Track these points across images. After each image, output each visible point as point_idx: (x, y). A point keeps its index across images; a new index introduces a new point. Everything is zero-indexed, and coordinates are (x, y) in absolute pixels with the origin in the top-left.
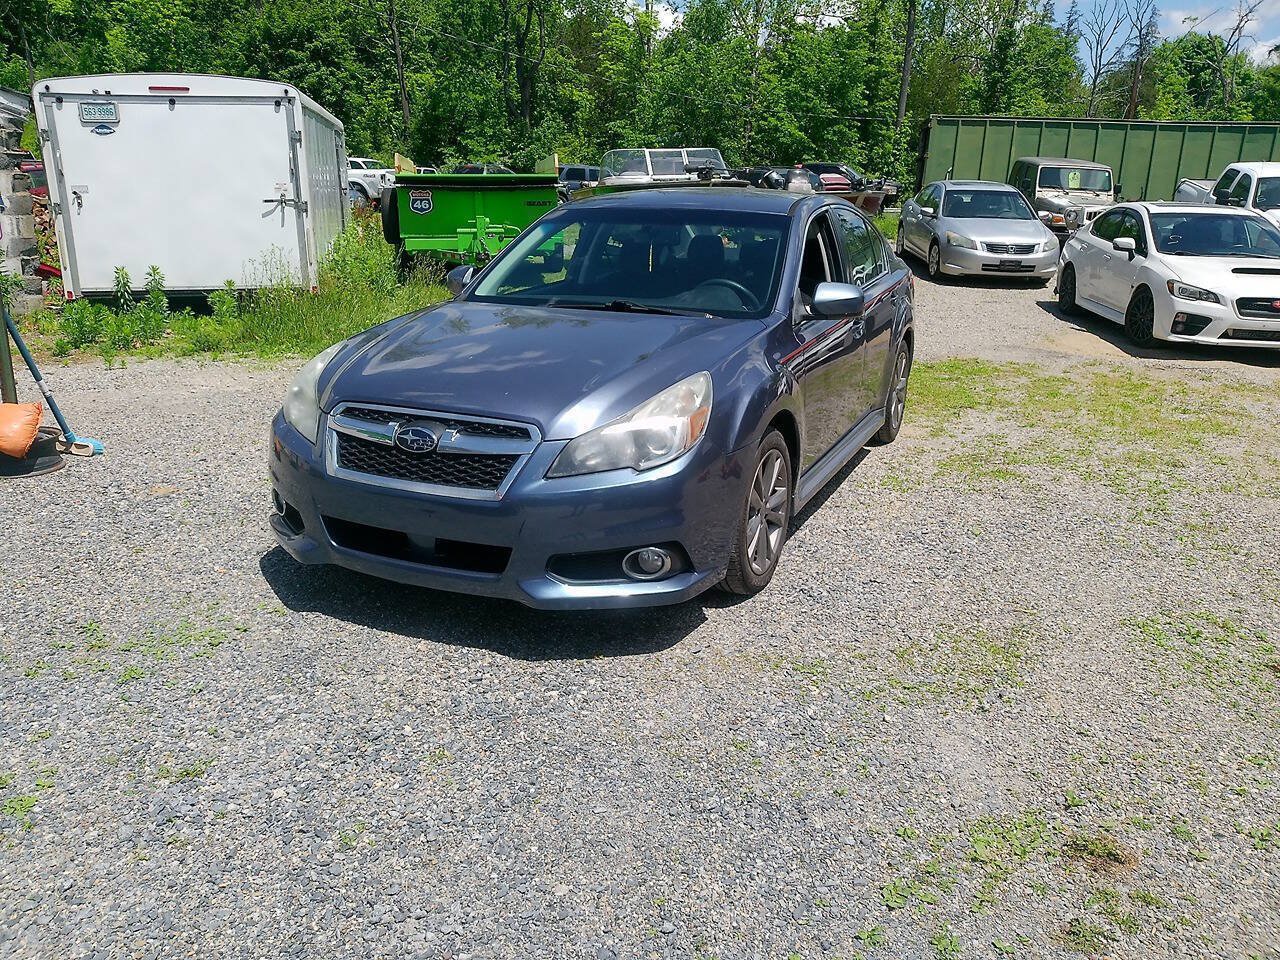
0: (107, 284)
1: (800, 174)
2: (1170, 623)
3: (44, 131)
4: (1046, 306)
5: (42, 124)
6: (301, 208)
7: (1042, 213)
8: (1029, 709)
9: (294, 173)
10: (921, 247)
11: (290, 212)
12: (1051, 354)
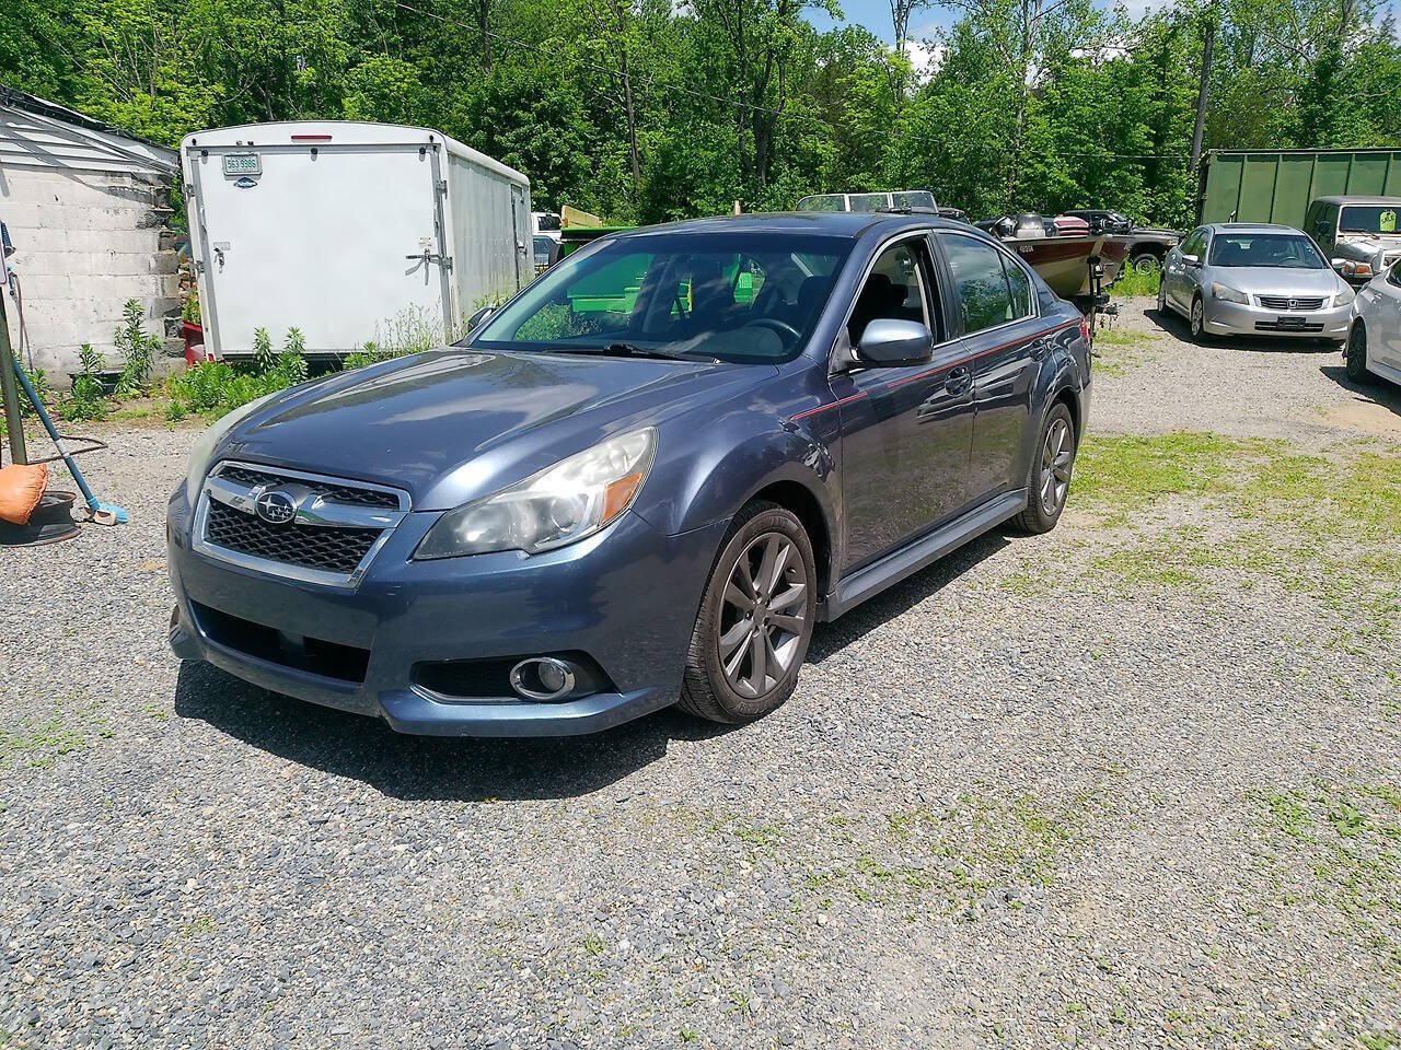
0: (246, 347)
1: (1033, 219)
2: (1322, 801)
3: (190, 186)
4: (1330, 372)
5: (188, 179)
6: (446, 265)
7: (1335, 261)
8: (1041, 921)
9: (439, 227)
10: (1183, 301)
11: (434, 268)
12: (1313, 430)
